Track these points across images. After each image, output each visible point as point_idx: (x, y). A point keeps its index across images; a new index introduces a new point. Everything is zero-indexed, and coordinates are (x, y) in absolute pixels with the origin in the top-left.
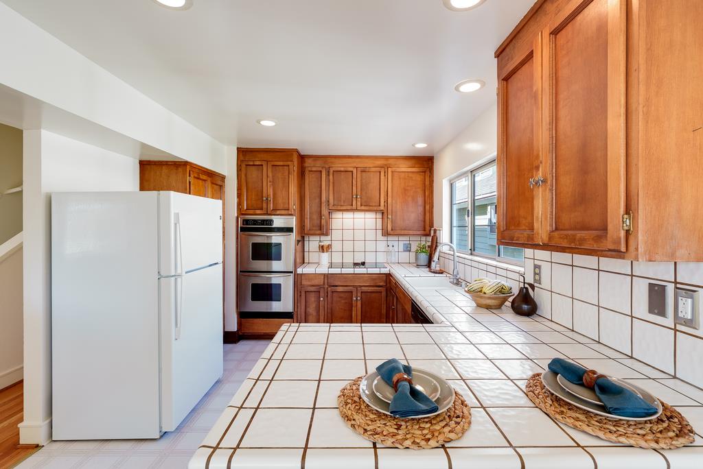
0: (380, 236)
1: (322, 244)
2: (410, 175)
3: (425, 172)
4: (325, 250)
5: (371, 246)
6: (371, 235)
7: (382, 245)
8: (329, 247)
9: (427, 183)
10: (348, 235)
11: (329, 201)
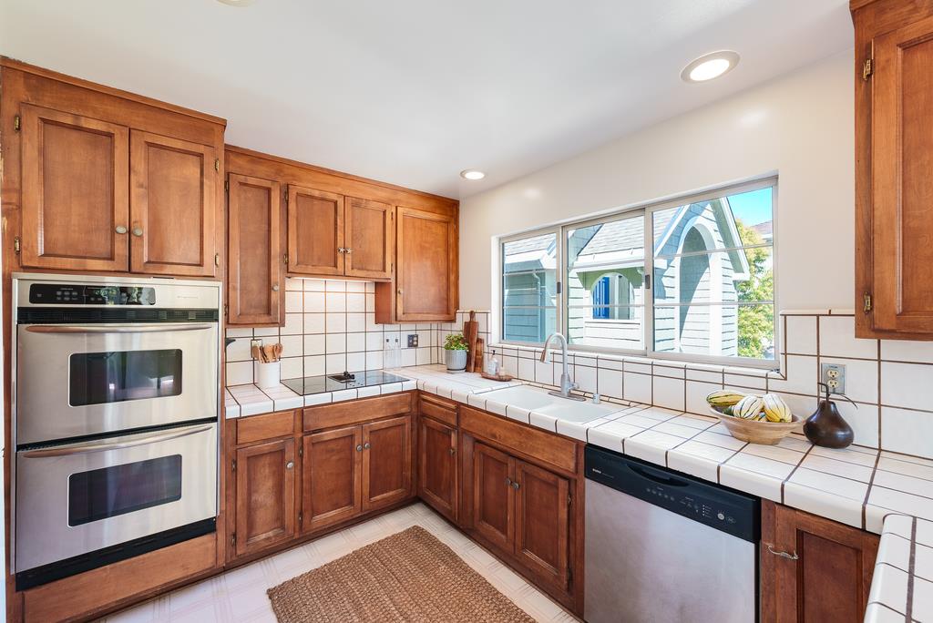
0: (372, 325)
1: (259, 344)
2: (429, 224)
3: (448, 223)
4: (269, 356)
5: (356, 342)
6: (356, 322)
7: (375, 340)
8: (277, 349)
9: (452, 240)
10: (315, 324)
11: (287, 255)
